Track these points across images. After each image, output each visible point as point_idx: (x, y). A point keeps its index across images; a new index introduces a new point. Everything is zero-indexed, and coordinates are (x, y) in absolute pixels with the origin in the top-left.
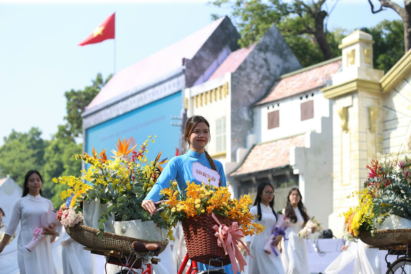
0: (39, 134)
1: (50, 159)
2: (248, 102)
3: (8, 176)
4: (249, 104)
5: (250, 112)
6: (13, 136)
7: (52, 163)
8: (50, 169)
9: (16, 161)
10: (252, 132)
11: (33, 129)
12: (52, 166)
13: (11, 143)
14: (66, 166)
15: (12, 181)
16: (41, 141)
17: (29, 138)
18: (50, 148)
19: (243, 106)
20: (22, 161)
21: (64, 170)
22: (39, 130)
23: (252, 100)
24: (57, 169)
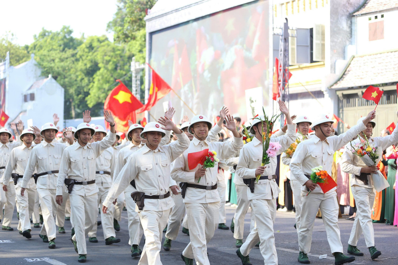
0: (70, 32)
1: (84, 58)
2: (347, 11)
3: (50, 76)
4: (347, 13)
5: (349, 22)
6: (44, 35)
7: (85, 62)
8: (84, 68)
9: (57, 60)
10: (351, 43)
11: (65, 28)
12: (86, 65)
13: (42, 41)
14: (100, 65)
15: (53, 80)
16: (72, 40)
17: (60, 37)
18: (83, 46)
19: (342, 16)
20: (62, 60)
21: (99, 69)
22: (70, 29)
23: (351, 10)
24: (91, 67)
